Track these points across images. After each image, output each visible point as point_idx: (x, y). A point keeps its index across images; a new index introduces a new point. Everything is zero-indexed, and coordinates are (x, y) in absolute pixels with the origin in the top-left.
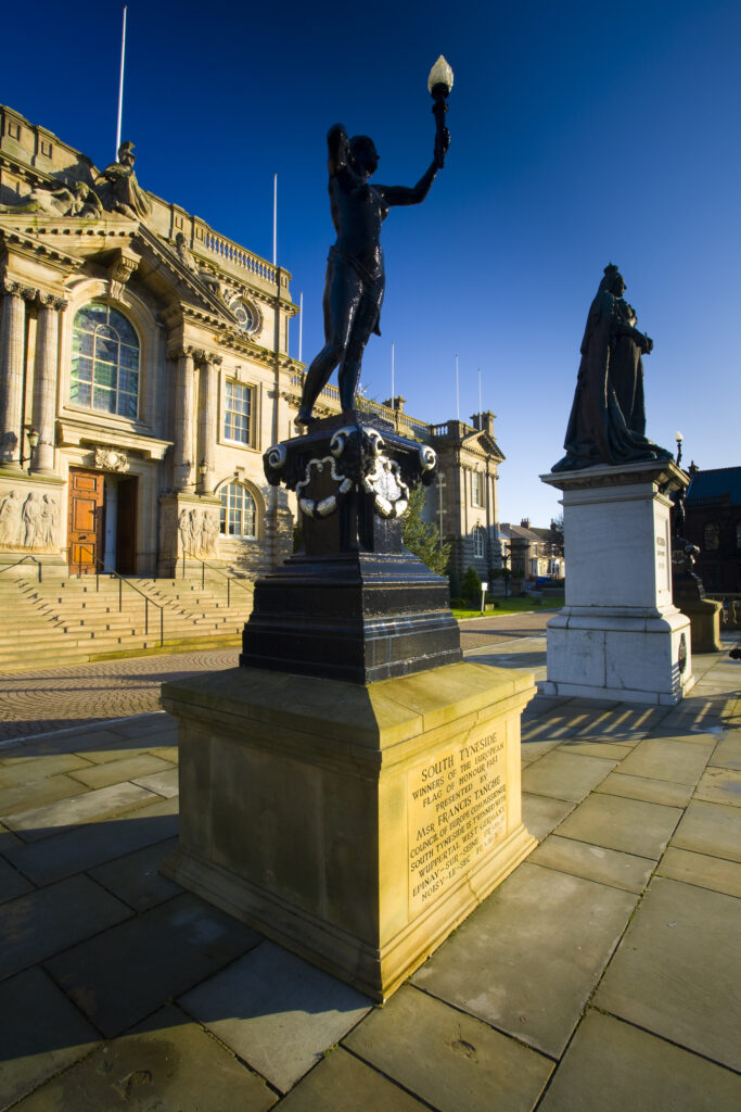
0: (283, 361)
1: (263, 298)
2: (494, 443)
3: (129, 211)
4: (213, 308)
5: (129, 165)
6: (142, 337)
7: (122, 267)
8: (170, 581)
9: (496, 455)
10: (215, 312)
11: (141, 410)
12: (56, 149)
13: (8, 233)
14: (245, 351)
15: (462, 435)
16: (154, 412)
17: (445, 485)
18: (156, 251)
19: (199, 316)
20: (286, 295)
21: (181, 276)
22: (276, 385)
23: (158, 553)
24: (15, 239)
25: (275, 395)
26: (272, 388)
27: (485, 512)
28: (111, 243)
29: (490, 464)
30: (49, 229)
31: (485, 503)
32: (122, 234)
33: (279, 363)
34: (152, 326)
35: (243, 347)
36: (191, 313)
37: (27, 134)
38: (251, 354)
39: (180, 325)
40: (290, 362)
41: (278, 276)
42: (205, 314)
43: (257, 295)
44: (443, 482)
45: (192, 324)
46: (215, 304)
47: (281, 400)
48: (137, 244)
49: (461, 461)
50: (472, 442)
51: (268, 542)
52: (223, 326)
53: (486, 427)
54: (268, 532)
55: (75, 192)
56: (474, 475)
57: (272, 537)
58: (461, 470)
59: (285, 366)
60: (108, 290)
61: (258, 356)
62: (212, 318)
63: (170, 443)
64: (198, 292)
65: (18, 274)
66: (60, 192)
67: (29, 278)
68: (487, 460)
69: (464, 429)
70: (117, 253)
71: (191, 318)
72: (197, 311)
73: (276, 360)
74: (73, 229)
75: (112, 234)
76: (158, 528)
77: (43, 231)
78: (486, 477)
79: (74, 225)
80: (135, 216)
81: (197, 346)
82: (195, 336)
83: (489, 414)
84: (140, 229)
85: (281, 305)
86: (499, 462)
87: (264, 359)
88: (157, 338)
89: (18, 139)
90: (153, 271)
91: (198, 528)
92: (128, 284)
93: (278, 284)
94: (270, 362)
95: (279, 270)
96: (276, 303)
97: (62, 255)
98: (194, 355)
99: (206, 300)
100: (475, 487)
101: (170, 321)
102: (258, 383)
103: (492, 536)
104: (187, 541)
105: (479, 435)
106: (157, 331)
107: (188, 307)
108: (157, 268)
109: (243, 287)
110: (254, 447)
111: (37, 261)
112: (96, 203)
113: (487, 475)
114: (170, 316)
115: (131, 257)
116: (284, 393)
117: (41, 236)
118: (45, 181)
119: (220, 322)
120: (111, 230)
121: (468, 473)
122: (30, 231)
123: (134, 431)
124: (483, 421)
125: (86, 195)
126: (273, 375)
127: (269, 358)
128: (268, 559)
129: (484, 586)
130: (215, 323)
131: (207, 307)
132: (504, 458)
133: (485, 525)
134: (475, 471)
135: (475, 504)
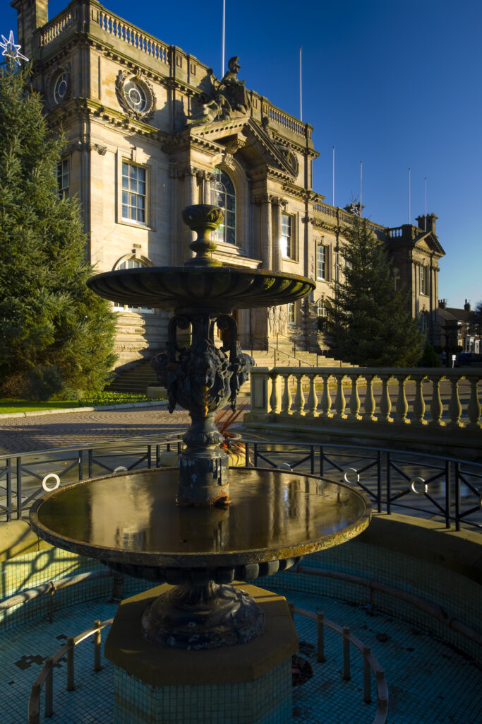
0: (312, 196)
1: (299, 150)
2: (436, 240)
3: (244, 109)
4: (284, 167)
5: (237, 73)
6: (237, 188)
7: (235, 145)
8: (265, 352)
9: (438, 251)
10: (284, 170)
11: (238, 239)
12: (198, 67)
13: (194, 137)
14: (291, 191)
15: (414, 237)
16: (246, 240)
17: (399, 278)
18: (256, 133)
19: (277, 173)
20: (311, 146)
21: (268, 148)
22: (307, 213)
23: (251, 334)
24: (196, 141)
25: (306, 220)
26: (304, 215)
27: (428, 299)
28: (233, 132)
29: (433, 259)
30: (210, 131)
31: (429, 291)
32: (240, 125)
33: (309, 197)
34: (244, 181)
35: (291, 189)
36: (273, 172)
37: (184, 60)
38: (295, 193)
39: (264, 181)
40: (316, 196)
41: (306, 131)
42: (279, 172)
43: (295, 148)
44: (398, 275)
45: (271, 179)
46: (285, 165)
47: (309, 224)
48: (246, 130)
49: (413, 258)
50: (422, 243)
51: (304, 326)
52: (288, 178)
53: (430, 228)
54: (303, 319)
55: (218, 102)
56: (421, 268)
57: (305, 323)
58: (413, 265)
59: (313, 199)
60: (223, 160)
61: (298, 194)
62: (283, 174)
63: (261, 262)
64: (276, 158)
65: (195, 161)
66: (211, 104)
67: (199, 163)
68: (431, 256)
69: (415, 231)
70: (235, 136)
71: (271, 176)
72: (276, 171)
73: (308, 195)
74: (220, 128)
75: (236, 126)
76: (251, 317)
77: (207, 133)
78: (431, 270)
79: (220, 125)
80: (245, 111)
81: (274, 194)
82: (273, 187)
83: (432, 217)
84: (249, 121)
85: (309, 153)
86: (440, 257)
87: (302, 195)
88: (247, 189)
89: (181, 67)
90: (252, 146)
91: (277, 318)
92: (235, 155)
93: (306, 137)
94: (304, 198)
95: (307, 126)
96: (306, 152)
97: (211, 144)
98: (272, 201)
99: (280, 162)
100: (421, 279)
101: (255, 177)
102: (296, 213)
103: (434, 319)
104: (272, 325)
105: (426, 236)
106: (247, 183)
107: (271, 169)
108: (255, 142)
109: (289, 144)
110: (294, 258)
111: (202, 152)
112: (228, 108)
113: (431, 268)
114: (257, 174)
115: (242, 138)
116: (311, 219)
117: (205, 135)
118: (196, 94)
119: (287, 176)
120: (235, 124)
121: (417, 267)
122: (202, 134)
123: (238, 253)
124: (427, 222)
125: (224, 103)
126: (304, 205)
127: (304, 194)
128: (304, 338)
129: (454, 357)
130: (284, 177)
131: (280, 167)
132: (444, 253)
133: (428, 309)
134: (422, 265)
135: (421, 293)
